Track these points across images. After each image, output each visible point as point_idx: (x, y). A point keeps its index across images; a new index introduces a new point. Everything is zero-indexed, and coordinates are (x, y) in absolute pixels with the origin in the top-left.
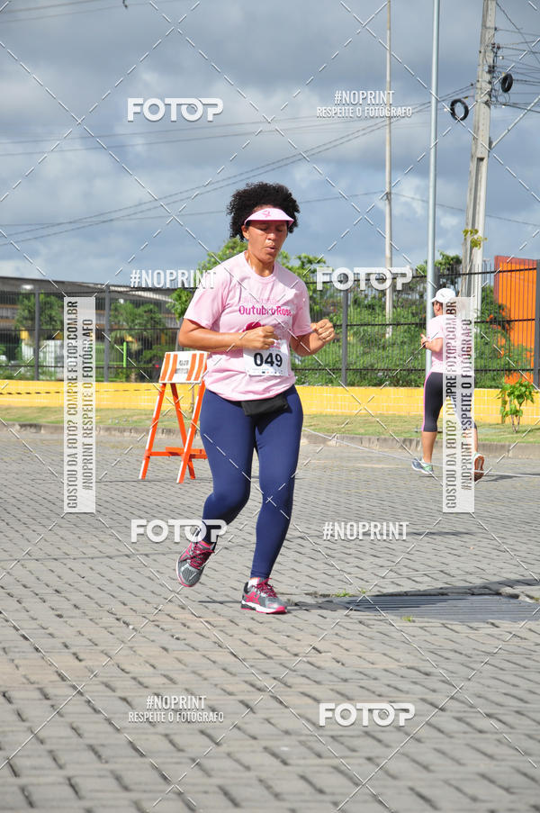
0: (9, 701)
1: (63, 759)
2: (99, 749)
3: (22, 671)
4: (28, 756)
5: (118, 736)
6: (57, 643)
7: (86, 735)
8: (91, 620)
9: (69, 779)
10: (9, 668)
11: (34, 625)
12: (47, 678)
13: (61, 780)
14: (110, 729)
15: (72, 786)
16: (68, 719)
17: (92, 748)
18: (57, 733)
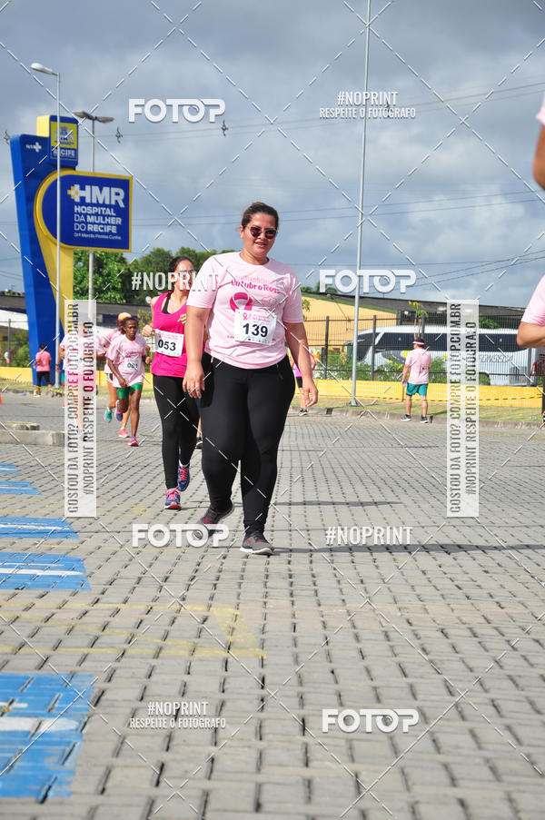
0: (446, 636)
1: (488, 684)
2: (516, 679)
3: (457, 613)
4: (460, 681)
5: (532, 669)
6: (484, 593)
7: (506, 667)
8: (511, 576)
9: (493, 701)
10: (446, 611)
11: (466, 577)
12: (475, 620)
13: (486, 701)
14: (525, 664)
15: (494, 706)
16: (492, 653)
17: (511, 678)
18: (483, 664)
